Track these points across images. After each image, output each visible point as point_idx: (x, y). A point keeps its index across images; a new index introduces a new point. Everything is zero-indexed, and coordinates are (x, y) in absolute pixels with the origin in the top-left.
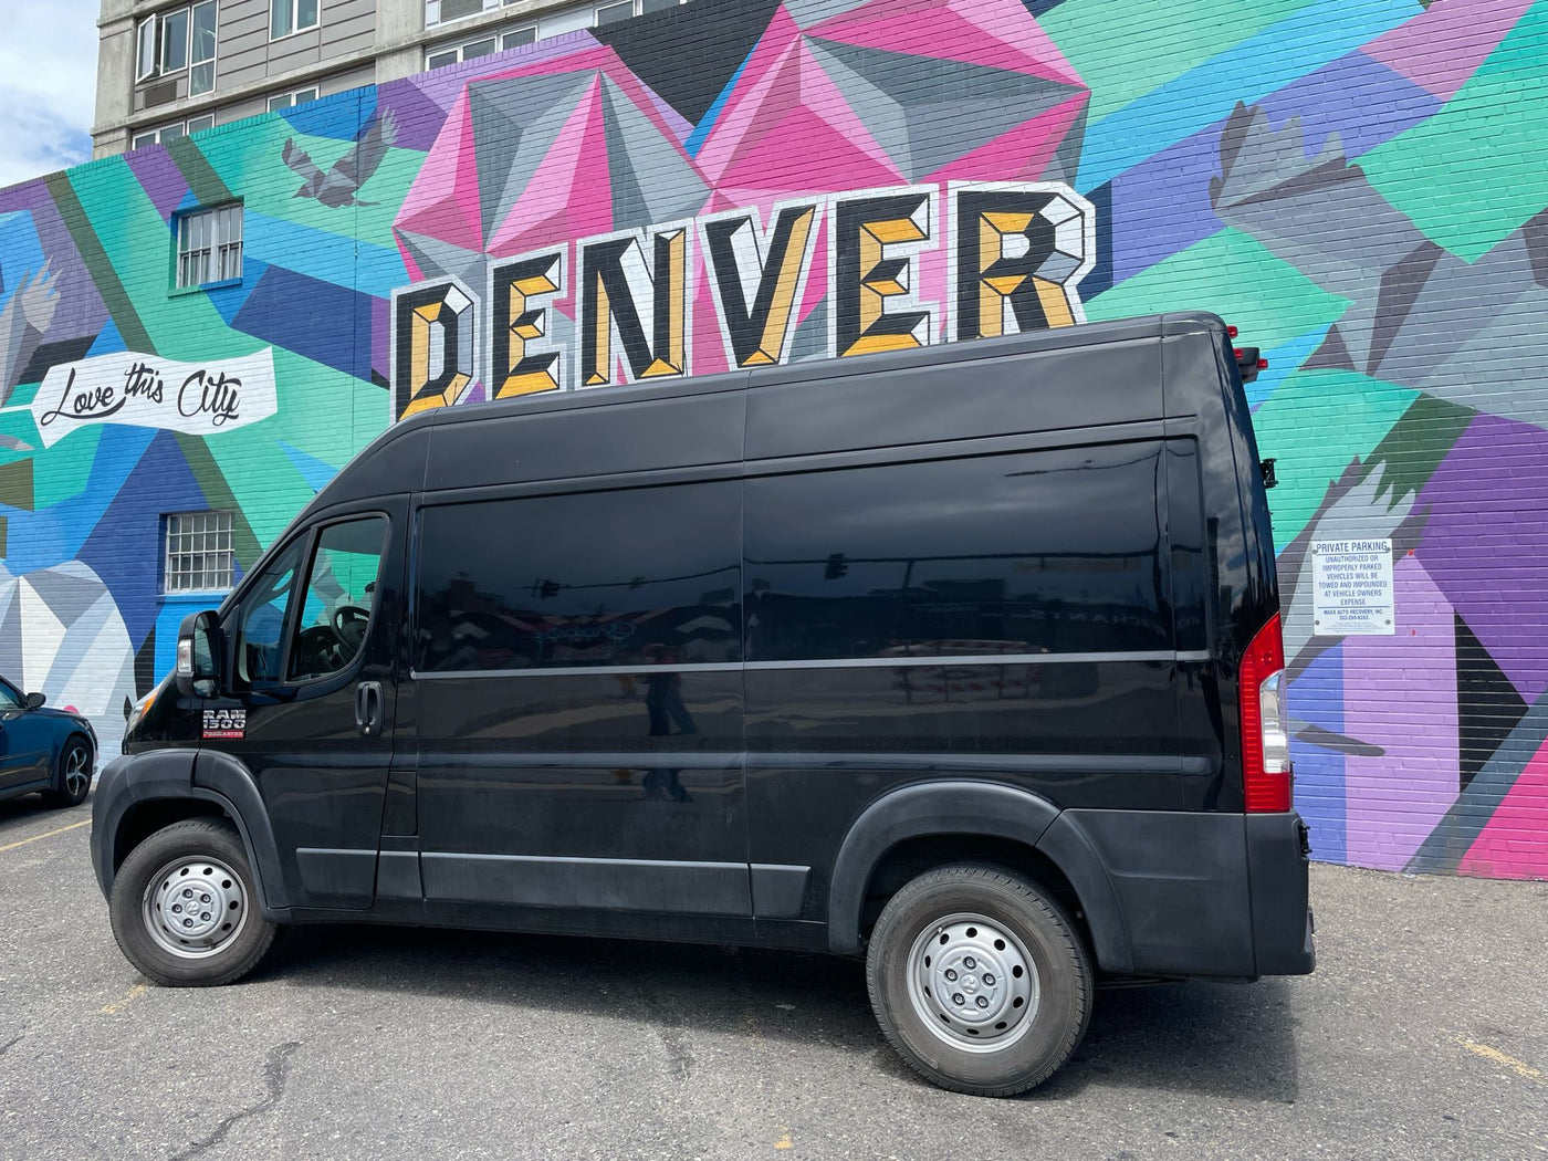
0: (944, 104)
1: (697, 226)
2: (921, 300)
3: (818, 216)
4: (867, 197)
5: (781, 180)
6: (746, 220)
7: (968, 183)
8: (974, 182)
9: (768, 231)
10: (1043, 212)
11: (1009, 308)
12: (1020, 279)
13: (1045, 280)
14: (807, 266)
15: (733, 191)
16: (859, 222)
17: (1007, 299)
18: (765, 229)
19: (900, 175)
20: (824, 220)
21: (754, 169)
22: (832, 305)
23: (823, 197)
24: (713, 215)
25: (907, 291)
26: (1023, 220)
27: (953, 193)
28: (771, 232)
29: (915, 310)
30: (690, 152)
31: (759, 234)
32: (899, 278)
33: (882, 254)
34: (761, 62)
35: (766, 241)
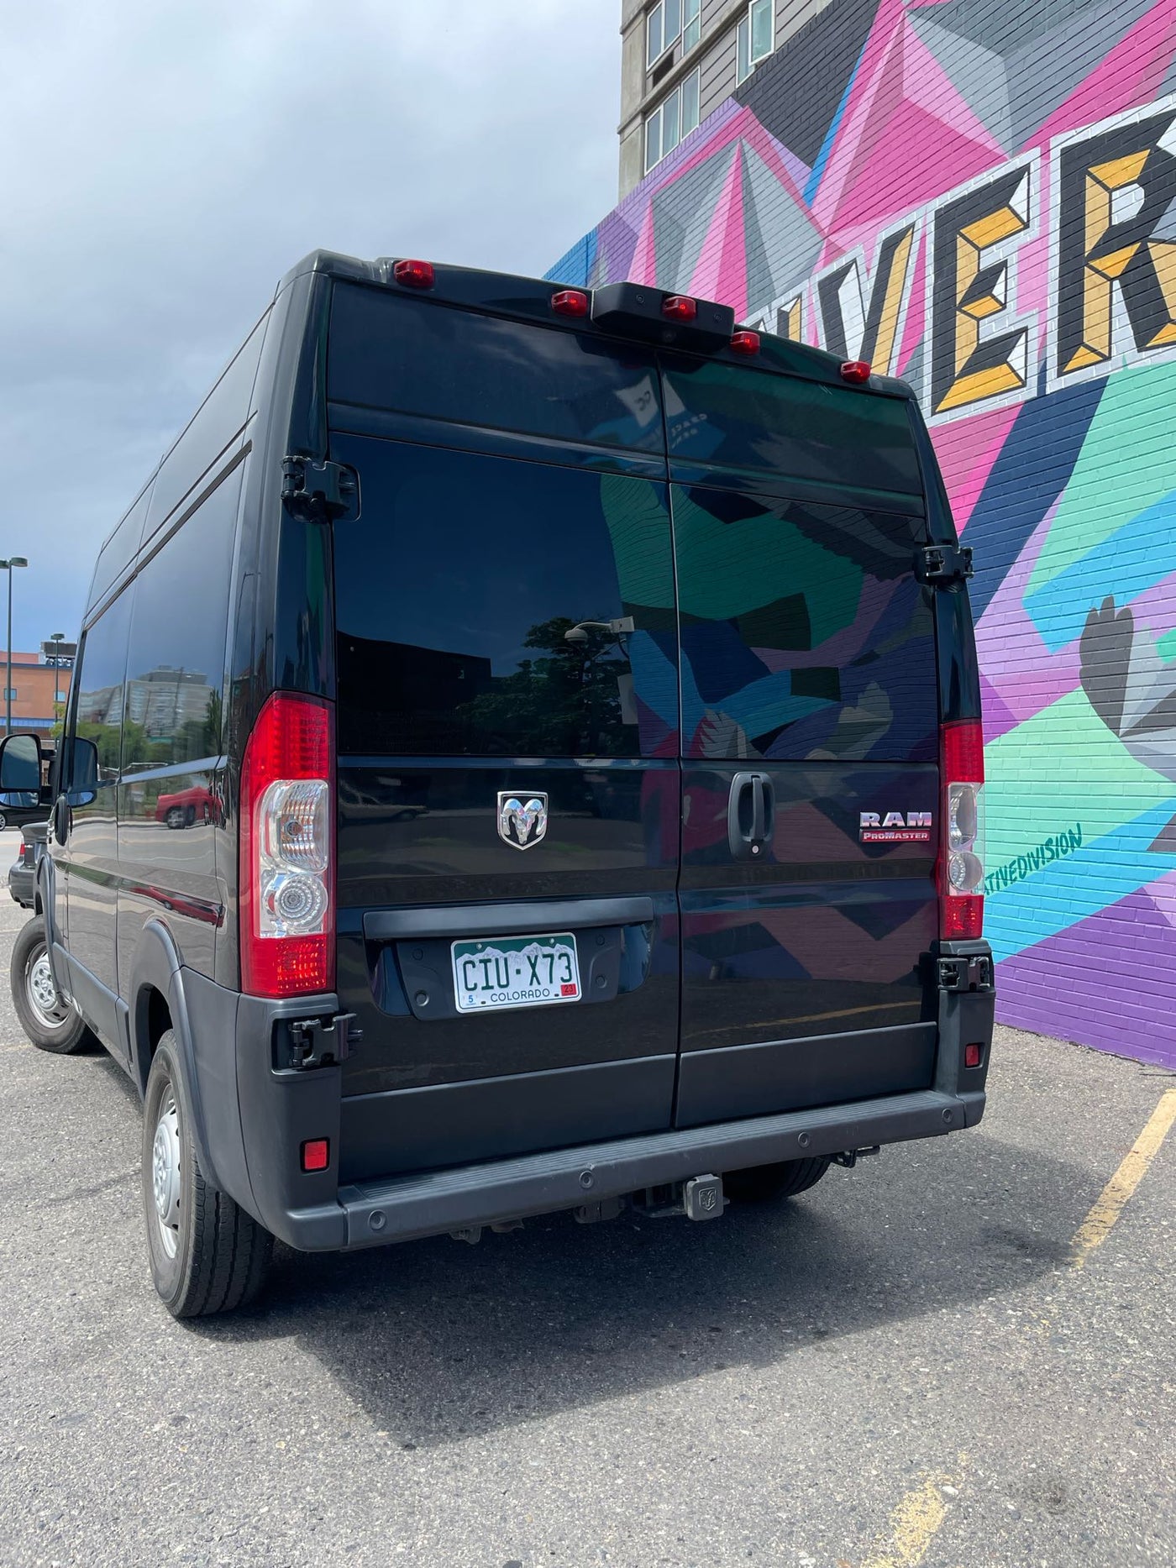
0: (1049, 34)
1: (810, 289)
2: (1018, 314)
3: (917, 236)
4: (966, 193)
5: (882, 205)
6: (851, 265)
7: (1073, 132)
8: (1079, 130)
9: (871, 271)
10: (1160, 144)
11: (1118, 296)
12: (1130, 251)
13: (1164, 242)
14: (906, 304)
15: (842, 233)
16: (956, 230)
17: (1116, 284)
18: (868, 270)
19: (999, 151)
20: (924, 237)
21: (861, 199)
22: (928, 347)
23: (922, 211)
24: (826, 269)
25: (1004, 306)
26: (1135, 163)
27: (1055, 153)
28: (874, 272)
29: (1013, 329)
30: (805, 200)
31: (863, 278)
32: (995, 292)
33: (979, 263)
34: (869, 63)
35: (869, 285)
